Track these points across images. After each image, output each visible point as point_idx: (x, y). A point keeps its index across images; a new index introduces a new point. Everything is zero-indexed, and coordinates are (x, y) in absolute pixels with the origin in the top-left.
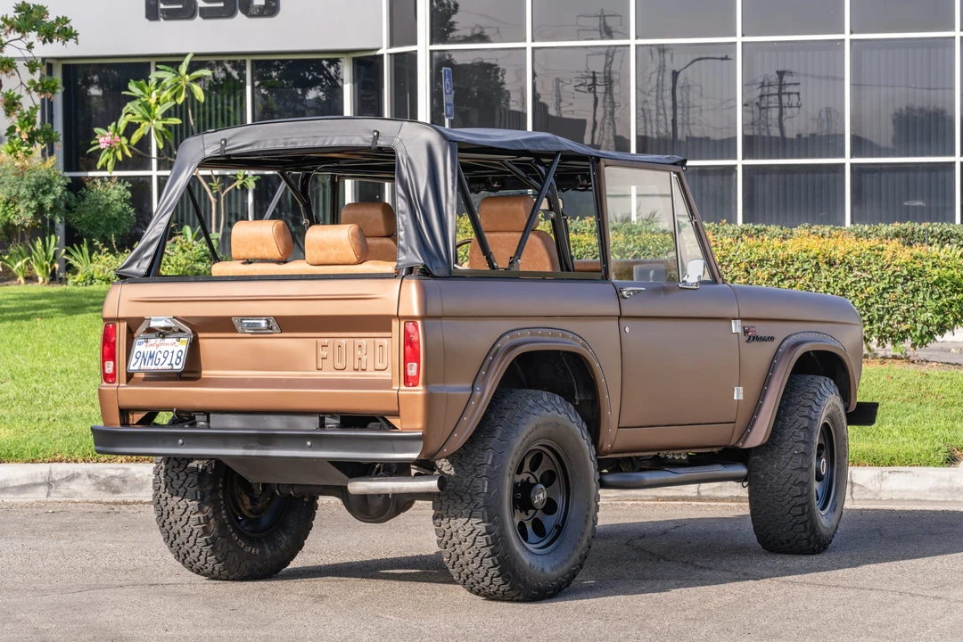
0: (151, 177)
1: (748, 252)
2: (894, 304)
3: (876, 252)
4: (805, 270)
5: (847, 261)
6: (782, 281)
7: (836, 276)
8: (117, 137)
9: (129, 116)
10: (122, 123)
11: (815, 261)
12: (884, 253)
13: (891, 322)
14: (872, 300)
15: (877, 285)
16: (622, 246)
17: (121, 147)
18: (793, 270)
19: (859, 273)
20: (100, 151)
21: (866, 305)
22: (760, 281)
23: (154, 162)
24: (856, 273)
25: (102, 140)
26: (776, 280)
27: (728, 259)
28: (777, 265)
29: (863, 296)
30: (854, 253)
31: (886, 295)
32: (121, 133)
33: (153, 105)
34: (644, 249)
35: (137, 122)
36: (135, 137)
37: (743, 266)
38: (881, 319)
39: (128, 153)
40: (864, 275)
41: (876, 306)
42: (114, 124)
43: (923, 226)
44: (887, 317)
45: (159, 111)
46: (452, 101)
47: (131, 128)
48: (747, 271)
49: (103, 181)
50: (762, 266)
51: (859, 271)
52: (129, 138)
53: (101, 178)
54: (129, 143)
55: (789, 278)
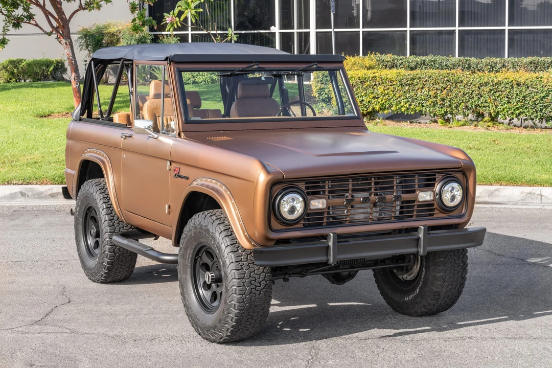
0: (188, 34)
1: (479, 79)
2: (548, 104)
3: (539, 79)
4: (507, 88)
5: (526, 83)
6: (495, 92)
7: (521, 91)
8: (174, 17)
9: (180, 8)
10: (176, 11)
11: (511, 84)
12: (543, 80)
13: (546, 112)
14: (537, 102)
15: (540, 95)
16: (420, 76)
17: (176, 22)
18: (501, 88)
19: (532, 89)
20: (167, 24)
21: (535, 104)
22: (485, 93)
23: (190, 28)
24: (530, 89)
25: (167, 19)
26: (493, 92)
27: (470, 82)
28: (493, 85)
29: (533, 100)
30: (529, 80)
31: (544, 100)
32: (176, 15)
33: (190, 3)
34: (430, 77)
35: (183, 10)
36: (182, 18)
37: (477, 86)
38: (541, 110)
39: (179, 25)
40: (534, 90)
41: (539, 105)
42: (172, 11)
43: (543, 59)
44: (544, 109)
45: (193, 5)
46: (334, 5)
47: (180, 13)
48: (479, 88)
49: (167, 36)
50: (486, 86)
51: (532, 88)
52: (180, 18)
53: (167, 35)
54: (180, 20)
55: (499, 91)
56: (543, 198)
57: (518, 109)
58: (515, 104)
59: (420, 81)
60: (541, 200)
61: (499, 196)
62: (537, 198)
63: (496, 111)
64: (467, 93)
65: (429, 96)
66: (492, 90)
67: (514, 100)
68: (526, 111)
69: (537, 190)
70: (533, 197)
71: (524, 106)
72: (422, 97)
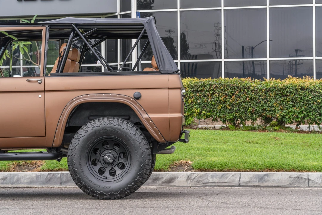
6: (281, 97)
23: (21, 61)
28: (279, 90)
56: (310, 182)
57: (302, 112)
58: (300, 107)
59: (210, 87)
60: (308, 184)
61: (268, 181)
62: (304, 182)
63: (282, 115)
64: (254, 98)
65: (219, 102)
66: (277, 94)
67: (298, 104)
68: (310, 114)
69: (305, 175)
70: (301, 181)
71: (308, 109)
72: (213, 102)
